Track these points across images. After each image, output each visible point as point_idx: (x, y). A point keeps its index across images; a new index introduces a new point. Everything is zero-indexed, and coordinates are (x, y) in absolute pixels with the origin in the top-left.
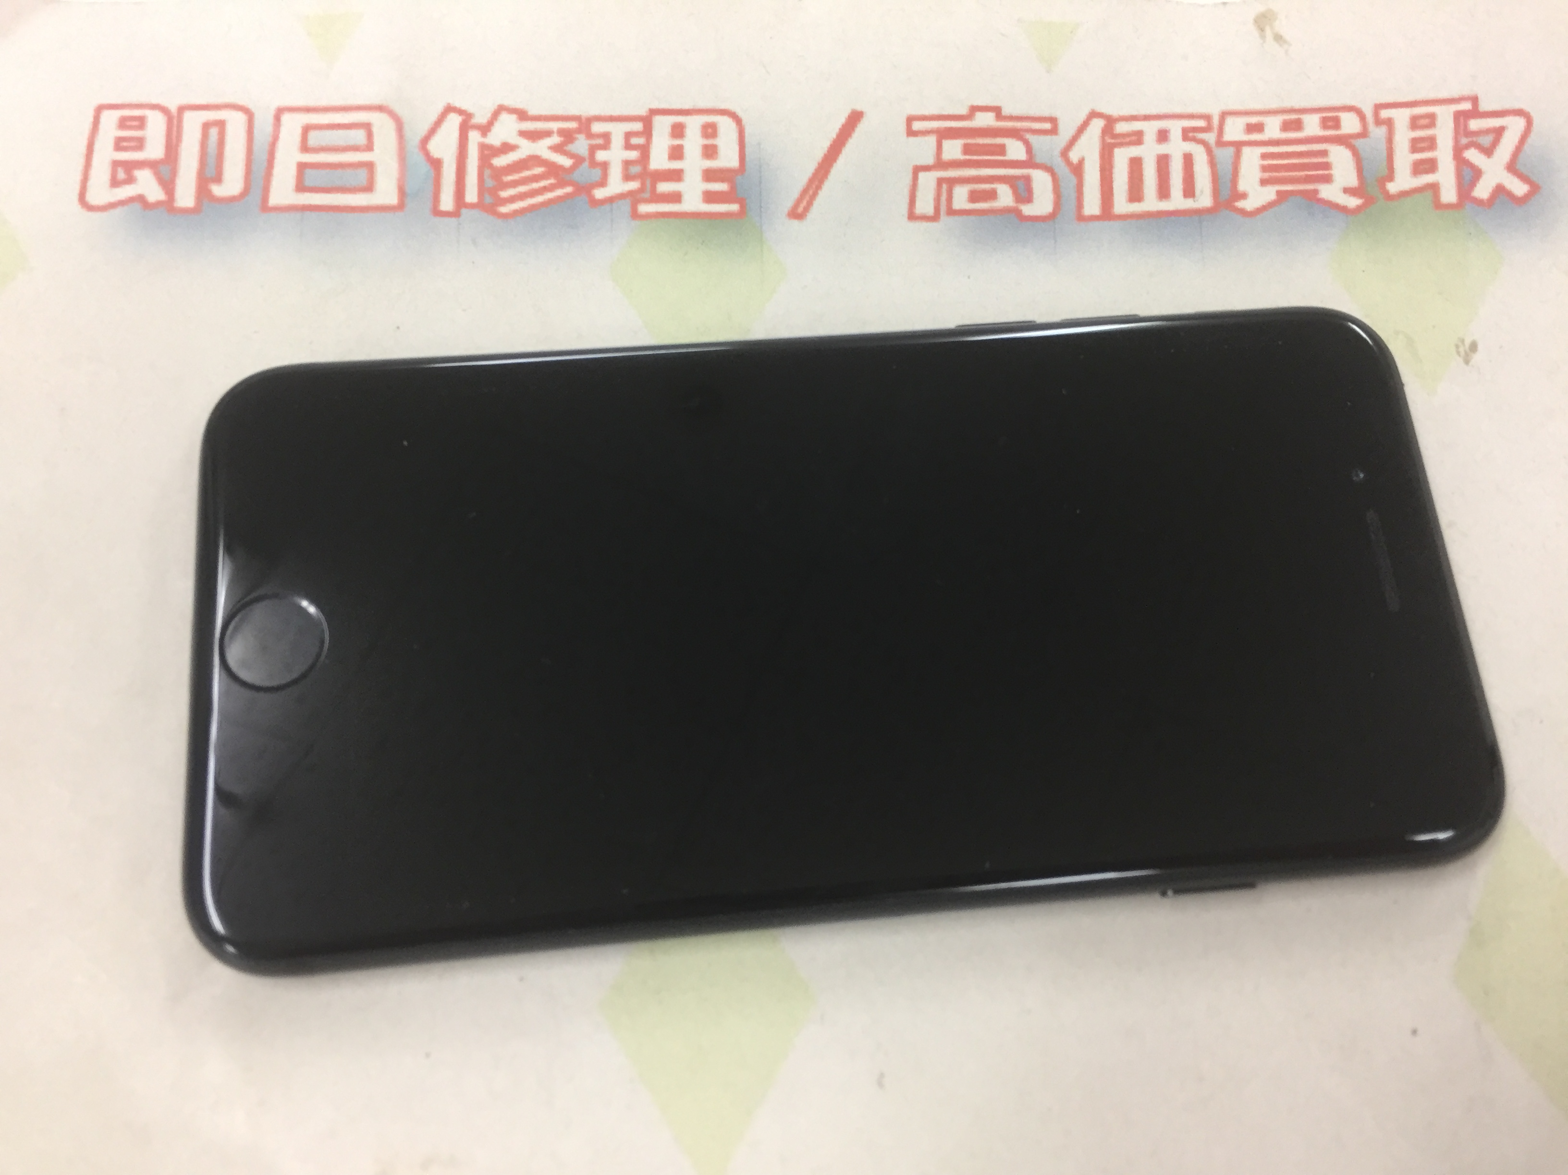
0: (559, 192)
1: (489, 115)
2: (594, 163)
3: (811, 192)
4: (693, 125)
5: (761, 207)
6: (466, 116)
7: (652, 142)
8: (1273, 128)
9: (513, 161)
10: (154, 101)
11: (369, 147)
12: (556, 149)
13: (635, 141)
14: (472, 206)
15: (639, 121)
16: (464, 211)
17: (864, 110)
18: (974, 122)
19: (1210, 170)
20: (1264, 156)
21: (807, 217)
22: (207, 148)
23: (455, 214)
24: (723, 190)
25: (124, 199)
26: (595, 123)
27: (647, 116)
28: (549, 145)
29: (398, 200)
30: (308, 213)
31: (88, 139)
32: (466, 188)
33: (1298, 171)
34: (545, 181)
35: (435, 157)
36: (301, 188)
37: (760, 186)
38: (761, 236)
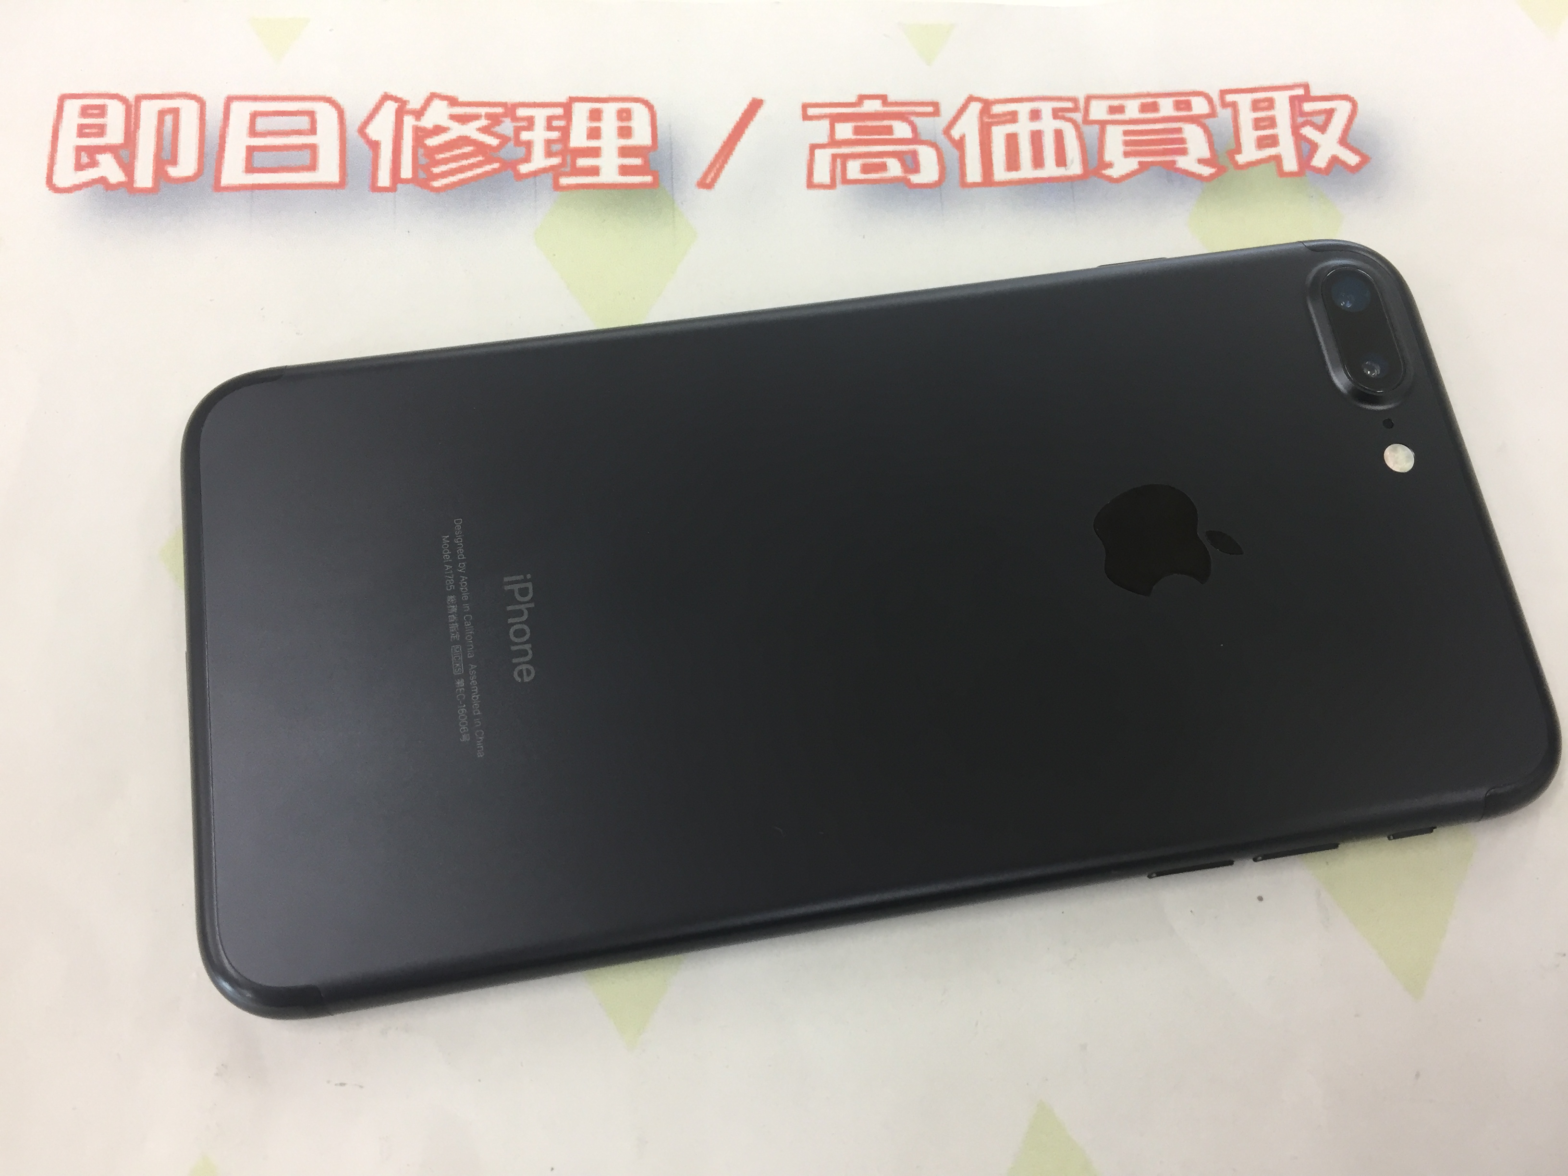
0: (488, 168)
1: (422, 102)
2: (518, 142)
3: (718, 166)
4: (610, 111)
5: (672, 178)
6: (402, 103)
7: (571, 124)
8: (1133, 110)
9: (445, 141)
10: (112, 91)
11: (313, 131)
12: (484, 130)
13: (555, 123)
14: (406, 181)
15: (560, 107)
16: (399, 186)
17: (763, 99)
18: (862, 108)
19: (1079, 145)
20: (1126, 133)
21: (715, 187)
22: (163, 133)
23: (392, 189)
24: (638, 164)
25: (88, 181)
26: (520, 108)
27: (567, 102)
28: (478, 127)
29: (340, 178)
30: (257, 191)
31: (53, 127)
32: (402, 166)
33: (1157, 145)
34: (474, 159)
35: (373, 139)
36: (250, 168)
37: (671, 161)
38: (673, 203)
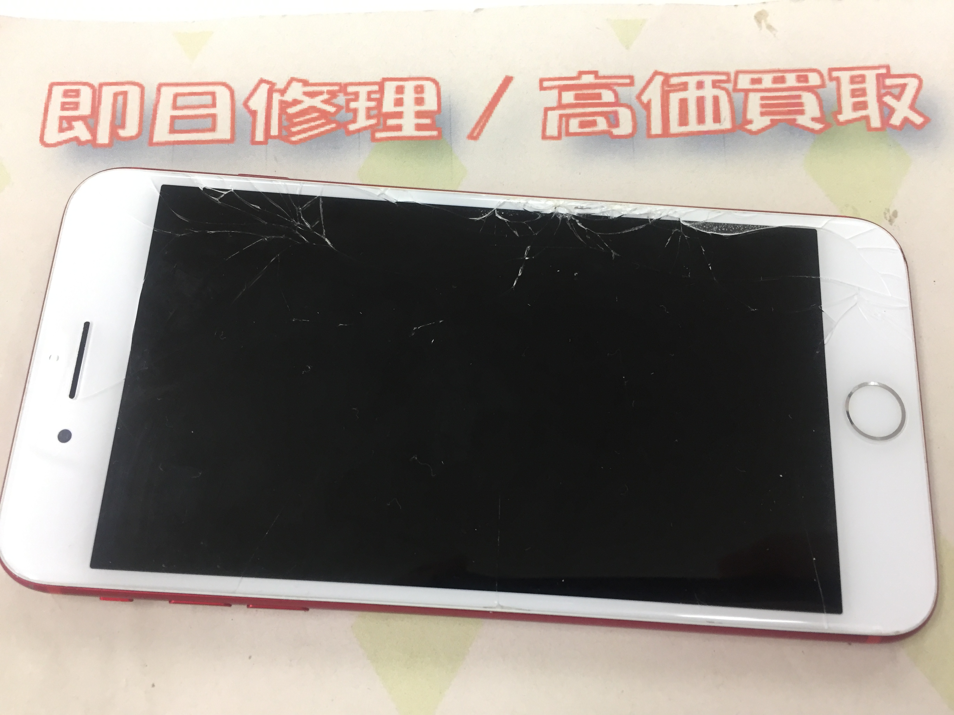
0: (328, 127)
1: (286, 83)
2: (348, 110)
3: (481, 124)
4: (409, 86)
5: (451, 133)
6: (272, 85)
7: (384, 96)
8: (767, 81)
9: (300, 110)
10: (84, 80)
11: (214, 105)
12: (325, 102)
13: (373, 96)
14: (275, 137)
15: (376, 85)
16: (270, 141)
17: (513, 76)
18: (581, 81)
19: (729, 107)
20: (762, 98)
21: (480, 139)
22: (116, 108)
23: (265, 143)
24: (428, 123)
25: (66, 139)
26: (350, 87)
27: (381, 82)
28: (322, 100)
29: (231, 136)
30: (176, 145)
31: (45, 104)
32: (271, 127)
33: (784, 107)
34: (319, 121)
35: (253, 109)
36: (172, 131)
37: (450, 120)
38: (451, 150)
